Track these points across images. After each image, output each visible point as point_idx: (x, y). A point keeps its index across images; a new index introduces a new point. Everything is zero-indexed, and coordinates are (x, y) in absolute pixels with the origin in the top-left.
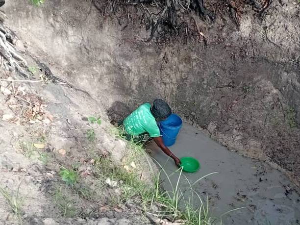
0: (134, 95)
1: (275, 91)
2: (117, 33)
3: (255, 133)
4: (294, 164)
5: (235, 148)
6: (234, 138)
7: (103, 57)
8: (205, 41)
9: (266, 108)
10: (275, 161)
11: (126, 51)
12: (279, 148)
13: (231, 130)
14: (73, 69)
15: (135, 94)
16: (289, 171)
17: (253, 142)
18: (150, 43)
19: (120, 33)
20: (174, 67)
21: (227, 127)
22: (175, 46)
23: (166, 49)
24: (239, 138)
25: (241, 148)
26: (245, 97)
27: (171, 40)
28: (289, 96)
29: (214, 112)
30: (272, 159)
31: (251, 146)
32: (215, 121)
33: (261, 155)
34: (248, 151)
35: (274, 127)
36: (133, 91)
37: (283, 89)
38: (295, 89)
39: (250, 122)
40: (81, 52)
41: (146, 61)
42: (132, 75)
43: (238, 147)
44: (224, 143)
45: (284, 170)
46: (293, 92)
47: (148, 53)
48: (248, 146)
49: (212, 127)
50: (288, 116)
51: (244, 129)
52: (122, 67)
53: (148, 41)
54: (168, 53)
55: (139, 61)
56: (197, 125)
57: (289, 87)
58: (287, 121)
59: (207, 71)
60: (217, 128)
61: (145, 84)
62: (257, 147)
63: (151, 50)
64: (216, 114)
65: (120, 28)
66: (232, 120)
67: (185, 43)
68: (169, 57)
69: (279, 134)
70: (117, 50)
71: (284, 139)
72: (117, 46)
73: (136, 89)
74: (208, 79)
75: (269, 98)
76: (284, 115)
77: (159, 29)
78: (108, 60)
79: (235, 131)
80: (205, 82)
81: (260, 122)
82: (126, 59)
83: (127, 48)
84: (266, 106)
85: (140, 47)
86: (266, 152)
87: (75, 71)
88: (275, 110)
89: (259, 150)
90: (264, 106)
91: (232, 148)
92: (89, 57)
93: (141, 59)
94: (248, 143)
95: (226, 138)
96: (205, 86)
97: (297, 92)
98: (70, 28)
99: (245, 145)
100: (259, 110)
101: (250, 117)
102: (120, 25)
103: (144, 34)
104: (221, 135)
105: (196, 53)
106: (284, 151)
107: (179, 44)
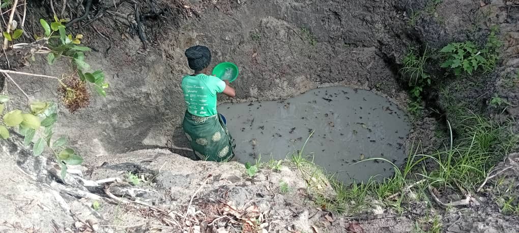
0: (167, 117)
1: (280, 22)
2: (101, 63)
3: (293, 71)
4: (339, 73)
5: (289, 94)
6: (282, 88)
7: (103, 102)
8: (194, 13)
9: (284, 42)
10: (325, 82)
11: (131, 77)
12: (319, 69)
13: (273, 82)
14: (75, 142)
15: (167, 115)
16: (341, 82)
17: (299, 79)
18: (148, 50)
19: (104, 60)
20: (181, 59)
21: (267, 82)
22: (170, 37)
23: (164, 46)
24: (285, 84)
25: (293, 90)
26: (260, 44)
27: (162, 33)
28: (294, 19)
29: (246, 77)
30: (322, 82)
31: (300, 83)
32: (252, 84)
33: (311, 85)
34: (299, 89)
35: (301, 54)
36: (163, 114)
37: (286, 15)
38: (297, 10)
39: (282, 64)
40: (65, 116)
41: (156, 73)
42: (153, 99)
43: (291, 93)
44: (276, 98)
45: (336, 83)
46: (297, 13)
47: (153, 62)
48: (297, 85)
49: (254, 92)
50: (304, 37)
51: (283, 74)
52: (138, 97)
53: (144, 48)
54: (167, 48)
55: (150, 78)
56: (238, 99)
57: (290, 11)
58: (306, 42)
59: (215, 42)
60: (259, 89)
61: (169, 98)
62: (304, 81)
63: (152, 57)
64: (249, 77)
65: (100, 55)
66: (266, 72)
67: (178, 27)
68: (171, 52)
69: (309, 57)
70: (119, 82)
71: (315, 59)
72: (116, 78)
73: (166, 109)
74: (220, 50)
75: (282, 32)
76: (301, 38)
77: (143, 28)
78: (111, 101)
79: (277, 81)
80: (220, 54)
81: (289, 57)
82: (139, 86)
83: (128, 72)
84: (284, 41)
85: (141, 62)
86: (313, 80)
87: (80, 143)
88: (292, 40)
89: (306, 82)
90: (282, 41)
91: (286, 96)
92: (81, 116)
93: (150, 73)
94: (295, 83)
95: (274, 92)
96: (221, 58)
97: (299, 12)
98: (31, 99)
99: (294, 85)
100: (282, 48)
101: (278, 59)
102: (98, 51)
103: (134, 44)
104: (268, 93)
105: (194, 31)
106: (325, 69)
107: (173, 32)
